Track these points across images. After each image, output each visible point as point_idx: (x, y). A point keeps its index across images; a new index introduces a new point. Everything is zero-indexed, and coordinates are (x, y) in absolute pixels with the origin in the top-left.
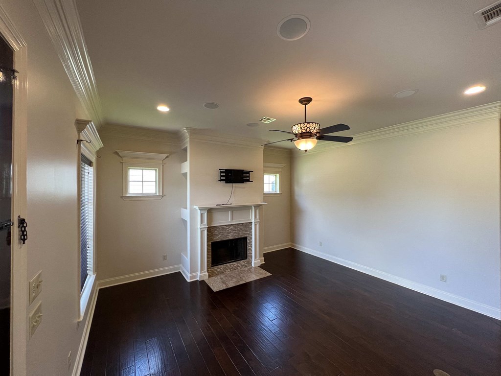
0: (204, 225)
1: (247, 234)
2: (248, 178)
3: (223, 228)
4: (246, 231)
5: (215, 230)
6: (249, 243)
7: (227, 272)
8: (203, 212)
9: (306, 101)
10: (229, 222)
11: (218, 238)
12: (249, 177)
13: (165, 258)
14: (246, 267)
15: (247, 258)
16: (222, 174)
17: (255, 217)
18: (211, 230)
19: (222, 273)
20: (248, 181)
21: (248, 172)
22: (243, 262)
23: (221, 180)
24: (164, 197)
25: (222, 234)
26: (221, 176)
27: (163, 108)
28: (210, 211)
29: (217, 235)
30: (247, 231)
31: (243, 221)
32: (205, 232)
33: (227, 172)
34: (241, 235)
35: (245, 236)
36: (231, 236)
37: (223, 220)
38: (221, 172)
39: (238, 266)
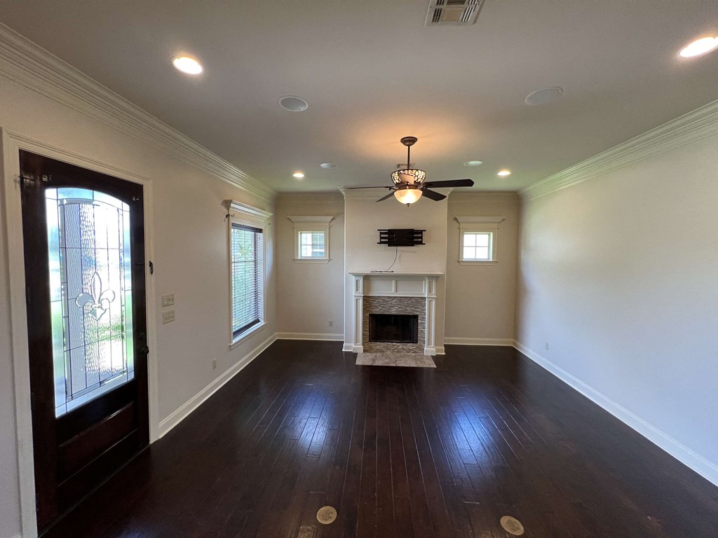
0: (359, 293)
1: (417, 311)
2: (420, 240)
3: (384, 300)
4: (416, 308)
5: (374, 301)
6: (421, 323)
7: (389, 352)
8: (357, 278)
9: (410, 141)
10: (393, 294)
11: (378, 310)
12: (421, 238)
13: (331, 324)
14: (415, 352)
15: (417, 343)
16: (382, 236)
17: (430, 291)
18: (367, 299)
19: (382, 351)
20: (421, 243)
21: (421, 232)
22: (410, 346)
23: (381, 243)
24: (331, 261)
25: (383, 307)
26: (381, 238)
27: (299, 175)
28: (367, 278)
29: (375, 306)
30: (418, 308)
31: (411, 294)
32: (361, 302)
33: (390, 232)
34: (409, 311)
35: (416, 313)
36: (394, 311)
37: (382, 290)
38: (381, 233)
39: (404, 349)
